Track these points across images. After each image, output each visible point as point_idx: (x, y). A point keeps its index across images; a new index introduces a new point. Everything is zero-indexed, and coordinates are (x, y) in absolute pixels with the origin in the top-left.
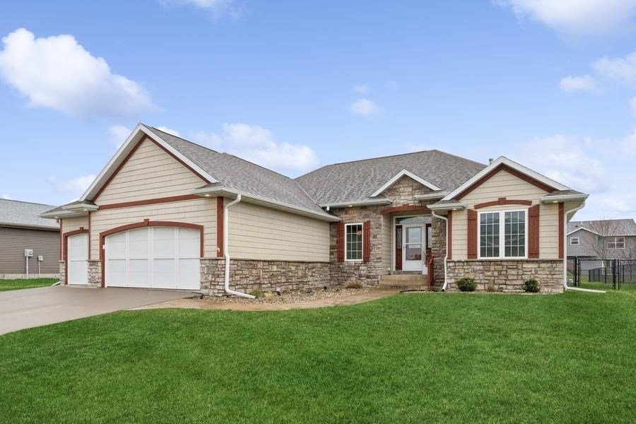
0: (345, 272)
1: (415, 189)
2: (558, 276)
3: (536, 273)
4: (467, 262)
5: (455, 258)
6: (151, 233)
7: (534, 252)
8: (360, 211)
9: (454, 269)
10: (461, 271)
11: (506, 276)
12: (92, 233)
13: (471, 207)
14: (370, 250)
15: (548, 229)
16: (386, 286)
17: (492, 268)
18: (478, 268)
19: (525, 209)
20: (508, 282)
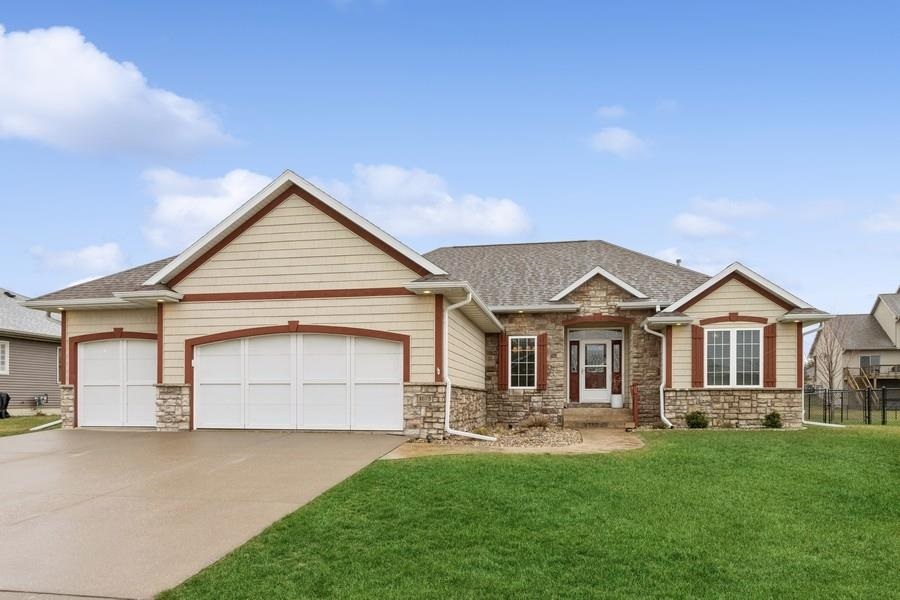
0: (509, 405)
1: (611, 294)
2: (797, 409)
3: (773, 405)
4: (691, 391)
5: (675, 386)
6: (296, 344)
7: (770, 380)
8: (532, 319)
9: (675, 400)
10: (684, 403)
11: (738, 408)
12: (166, 339)
13: (696, 322)
14: (548, 374)
15: (784, 353)
16: (577, 423)
17: (722, 399)
18: (705, 399)
19: (760, 328)
20: (740, 417)
